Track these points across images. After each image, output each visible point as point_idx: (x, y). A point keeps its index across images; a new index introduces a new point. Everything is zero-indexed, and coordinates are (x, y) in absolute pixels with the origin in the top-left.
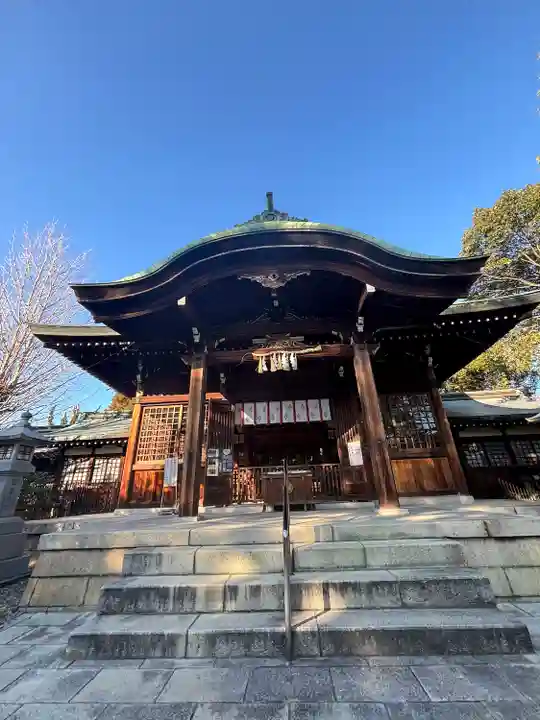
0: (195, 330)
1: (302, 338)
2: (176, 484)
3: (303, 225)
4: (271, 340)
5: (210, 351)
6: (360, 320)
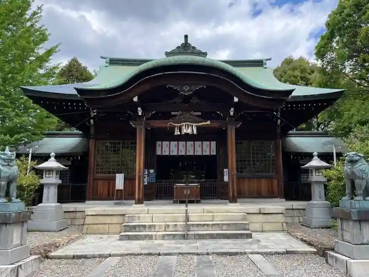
0: (139, 109)
1: (200, 113)
2: (123, 189)
3: (204, 62)
4: (182, 115)
5: (147, 119)
6: (232, 109)
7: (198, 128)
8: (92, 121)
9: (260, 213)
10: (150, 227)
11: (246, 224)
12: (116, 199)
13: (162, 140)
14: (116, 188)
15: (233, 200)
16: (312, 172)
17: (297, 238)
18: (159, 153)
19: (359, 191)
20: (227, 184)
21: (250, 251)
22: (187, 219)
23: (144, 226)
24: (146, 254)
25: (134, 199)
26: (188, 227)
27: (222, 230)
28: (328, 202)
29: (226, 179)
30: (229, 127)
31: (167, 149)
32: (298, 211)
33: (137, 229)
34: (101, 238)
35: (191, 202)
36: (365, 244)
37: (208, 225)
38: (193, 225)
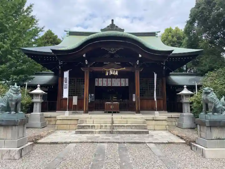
0: (86, 61)
1: (119, 63)
2: (76, 104)
3: (122, 34)
4: (110, 64)
5: (90, 66)
6: (138, 61)
7: (119, 72)
8: (60, 67)
9: (153, 120)
10: (92, 126)
11: (145, 126)
12: (73, 110)
13: (98, 78)
14: (73, 104)
15: (138, 112)
16: (183, 97)
17: (174, 134)
18: (96, 85)
19: (210, 110)
20: (134, 103)
21: (148, 141)
22: (113, 123)
23: (89, 126)
24: (90, 142)
25: (83, 110)
26: (113, 127)
27: (132, 129)
28: (192, 114)
29: (134, 100)
30: (136, 71)
31: (101, 82)
32: (175, 118)
33: (85, 128)
34: (65, 132)
35: (115, 112)
36: (213, 140)
37: (124, 126)
38: (116, 126)
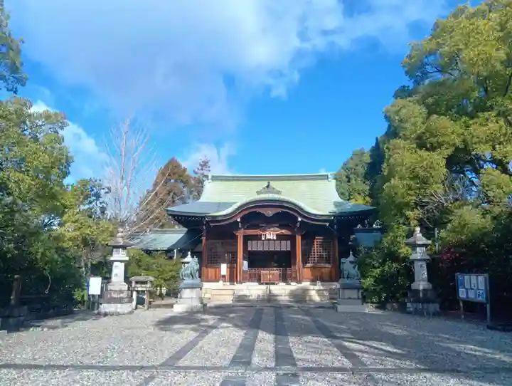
0: (240, 224)
1: (278, 225)
2: (226, 274)
3: (280, 198)
4: (266, 226)
7: (277, 235)
8: (204, 227)
14: (221, 274)
18: (249, 249)
25: (236, 281)
30: (297, 235)
31: (255, 246)
35: (273, 284)
